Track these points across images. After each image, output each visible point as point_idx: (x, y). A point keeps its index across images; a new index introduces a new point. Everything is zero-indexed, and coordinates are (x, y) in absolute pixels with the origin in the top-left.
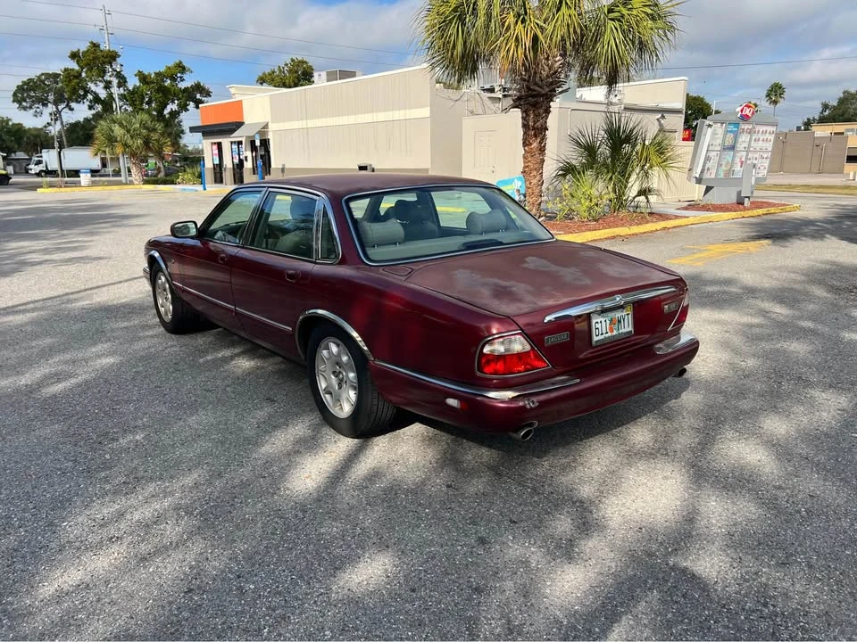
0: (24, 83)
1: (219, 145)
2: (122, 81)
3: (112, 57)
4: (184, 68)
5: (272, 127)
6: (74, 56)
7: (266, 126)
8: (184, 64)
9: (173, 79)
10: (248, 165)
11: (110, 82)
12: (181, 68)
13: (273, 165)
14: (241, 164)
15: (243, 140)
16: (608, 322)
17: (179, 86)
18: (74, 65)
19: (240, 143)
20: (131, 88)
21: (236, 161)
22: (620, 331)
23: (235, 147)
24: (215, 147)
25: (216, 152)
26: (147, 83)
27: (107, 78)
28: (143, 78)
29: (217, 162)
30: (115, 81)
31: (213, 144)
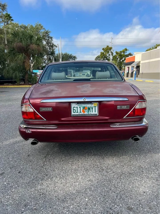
0: (97, 57)
1: (129, 67)
2: (112, 54)
3: (111, 49)
4: (127, 50)
5: (141, 62)
6: (103, 49)
7: (140, 62)
8: (127, 49)
9: (124, 52)
10: (134, 72)
11: (110, 54)
12: (126, 50)
13: (140, 72)
14: (133, 72)
15: (134, 66)
16: (82, 108)
17: (125, 54)
18: (103, 51)
19: (133, 67)
20: (114, 55)
21: (132, 71)
22: (90, 113)
23: (132, 68)
24: (128, 68)
25: (128, 69)
26: (117, 54)
27: (109, 53)
28: (117, 53)
29: (128, 72)
30: (111, 54)
31: (127, 67)
